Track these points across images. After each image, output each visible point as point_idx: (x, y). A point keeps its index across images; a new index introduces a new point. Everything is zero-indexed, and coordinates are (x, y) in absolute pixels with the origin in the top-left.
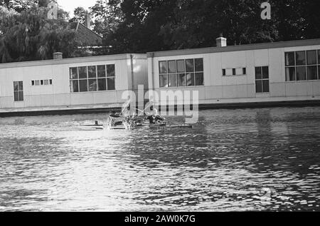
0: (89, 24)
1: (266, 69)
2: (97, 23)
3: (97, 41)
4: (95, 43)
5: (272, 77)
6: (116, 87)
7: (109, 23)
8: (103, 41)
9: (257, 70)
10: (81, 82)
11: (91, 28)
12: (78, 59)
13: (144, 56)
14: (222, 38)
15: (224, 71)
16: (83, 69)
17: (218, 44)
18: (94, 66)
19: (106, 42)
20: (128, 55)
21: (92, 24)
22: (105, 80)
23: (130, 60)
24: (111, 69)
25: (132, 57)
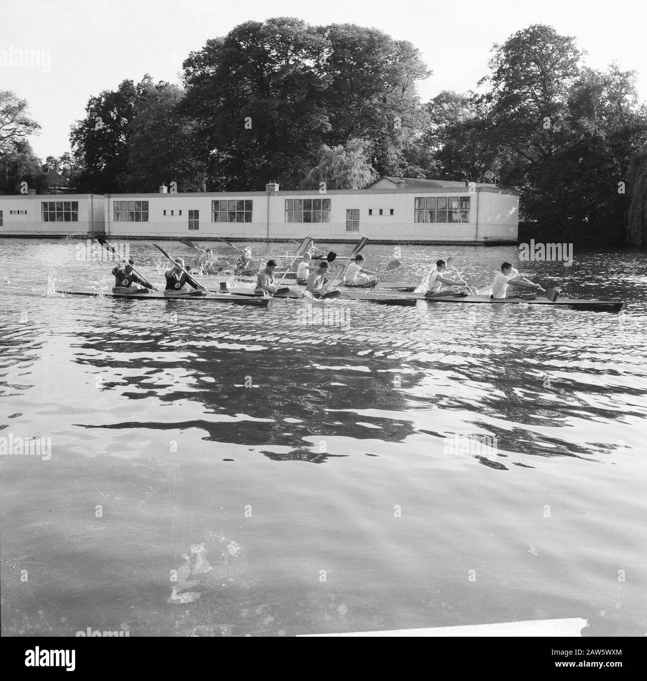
0: (58, 170)
1: (197, 212)
2: (65, 170)
3: (64, 183)
4: (62, 185)
5: (201, 219)
6: (79, 220)
7: (74, 170)
8: (69, 183)
9: (191, 213)
10: (51, 213)
11: (60, 173)
12: (49, 196)
13: (102, 196)
14: (164, 187)
15: (165, 211)
16: (52, 204)
17: (160, 191)
18: (62, 202)
19: (71, 185)
20: (89, 195)
21: (60, 170)
22: (69, 213)
23: (90, 199)
24: (75, 205)
25: (92, 197)
